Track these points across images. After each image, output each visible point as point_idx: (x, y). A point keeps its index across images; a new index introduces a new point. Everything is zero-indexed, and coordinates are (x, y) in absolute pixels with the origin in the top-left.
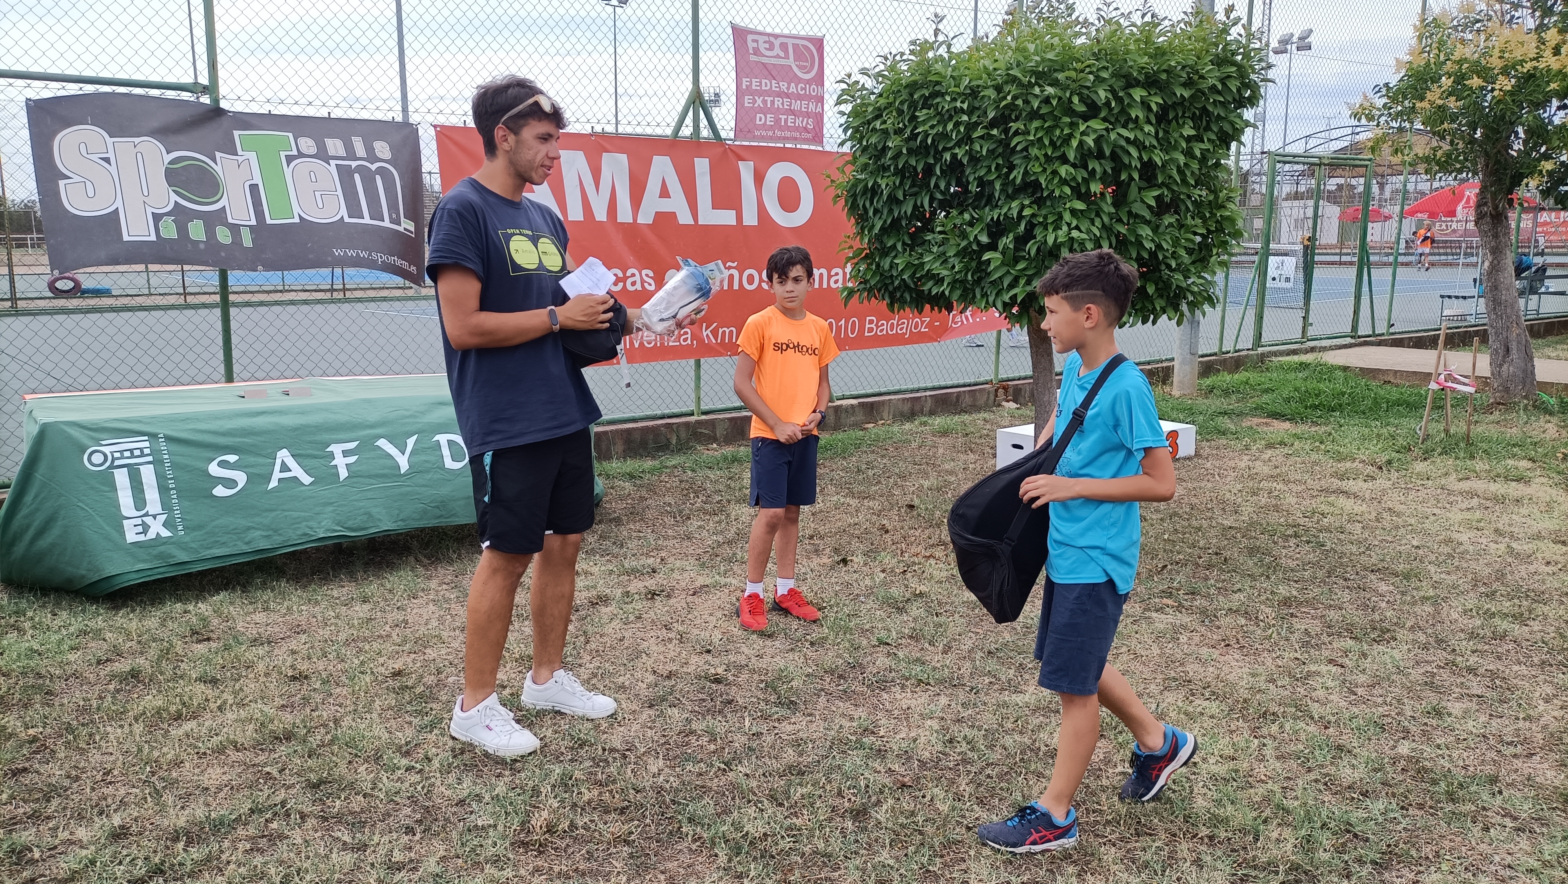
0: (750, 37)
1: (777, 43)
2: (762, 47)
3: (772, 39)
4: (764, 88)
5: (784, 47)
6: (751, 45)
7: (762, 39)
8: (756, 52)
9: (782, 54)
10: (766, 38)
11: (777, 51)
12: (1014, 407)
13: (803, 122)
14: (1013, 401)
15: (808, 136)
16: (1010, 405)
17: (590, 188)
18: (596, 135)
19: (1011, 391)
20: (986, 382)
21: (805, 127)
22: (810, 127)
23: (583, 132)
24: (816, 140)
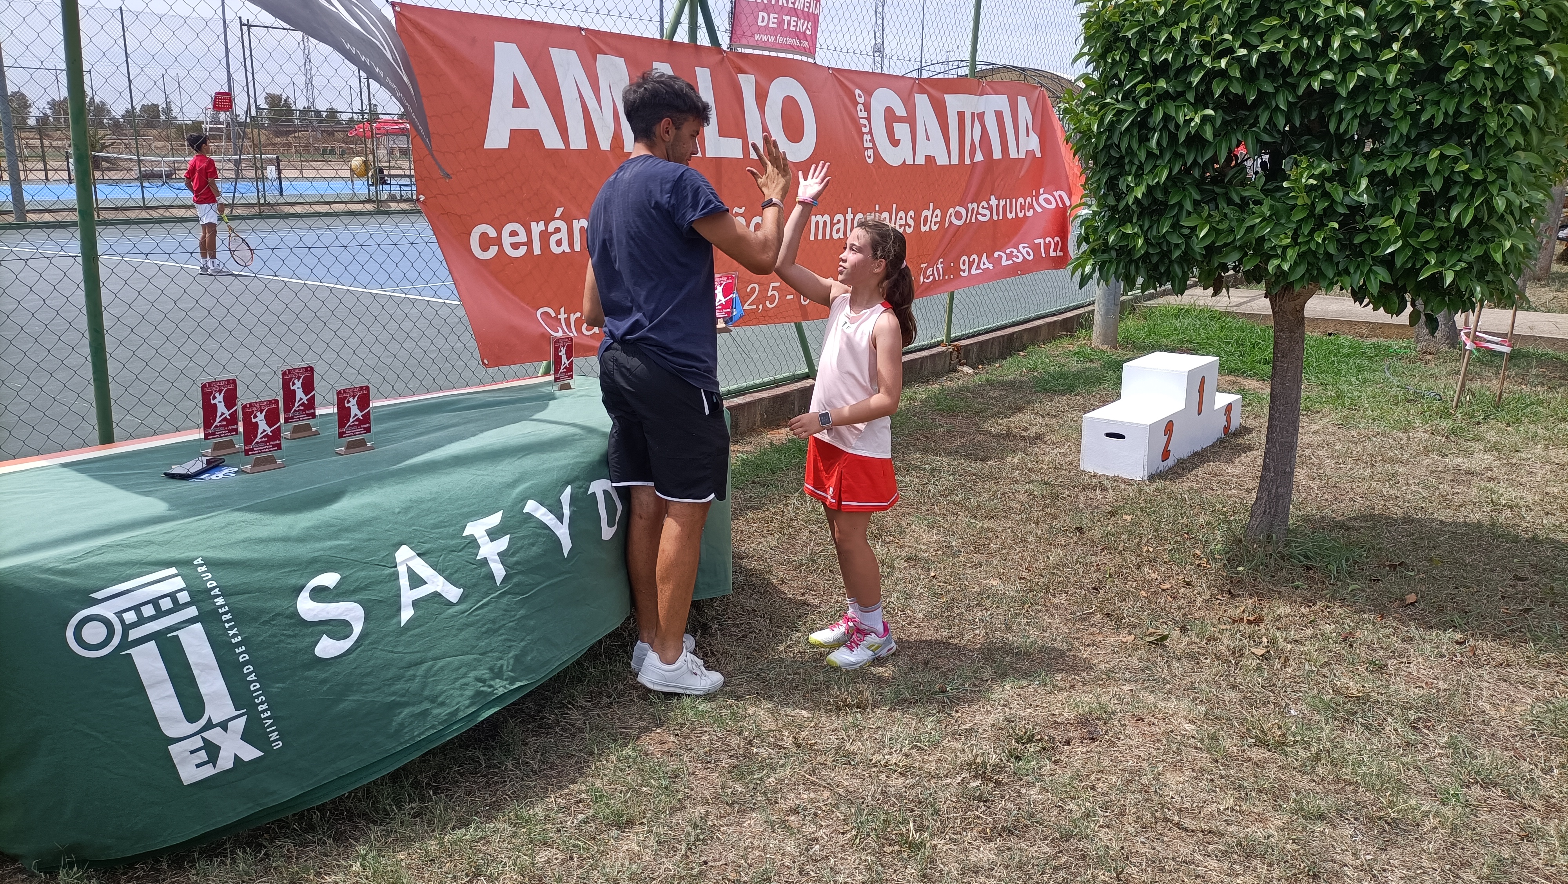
12: (971, 371)
13: (803, 26)
14: (966, 364)
15: (805, 44)
16: (966, 369)
17: (592, 103)
18: (587, 30)
19: (962, 352)
20: (938, 344)
21: (804, 33)
22: (808, 33)
23: (570, 24)
24: (811, 52)
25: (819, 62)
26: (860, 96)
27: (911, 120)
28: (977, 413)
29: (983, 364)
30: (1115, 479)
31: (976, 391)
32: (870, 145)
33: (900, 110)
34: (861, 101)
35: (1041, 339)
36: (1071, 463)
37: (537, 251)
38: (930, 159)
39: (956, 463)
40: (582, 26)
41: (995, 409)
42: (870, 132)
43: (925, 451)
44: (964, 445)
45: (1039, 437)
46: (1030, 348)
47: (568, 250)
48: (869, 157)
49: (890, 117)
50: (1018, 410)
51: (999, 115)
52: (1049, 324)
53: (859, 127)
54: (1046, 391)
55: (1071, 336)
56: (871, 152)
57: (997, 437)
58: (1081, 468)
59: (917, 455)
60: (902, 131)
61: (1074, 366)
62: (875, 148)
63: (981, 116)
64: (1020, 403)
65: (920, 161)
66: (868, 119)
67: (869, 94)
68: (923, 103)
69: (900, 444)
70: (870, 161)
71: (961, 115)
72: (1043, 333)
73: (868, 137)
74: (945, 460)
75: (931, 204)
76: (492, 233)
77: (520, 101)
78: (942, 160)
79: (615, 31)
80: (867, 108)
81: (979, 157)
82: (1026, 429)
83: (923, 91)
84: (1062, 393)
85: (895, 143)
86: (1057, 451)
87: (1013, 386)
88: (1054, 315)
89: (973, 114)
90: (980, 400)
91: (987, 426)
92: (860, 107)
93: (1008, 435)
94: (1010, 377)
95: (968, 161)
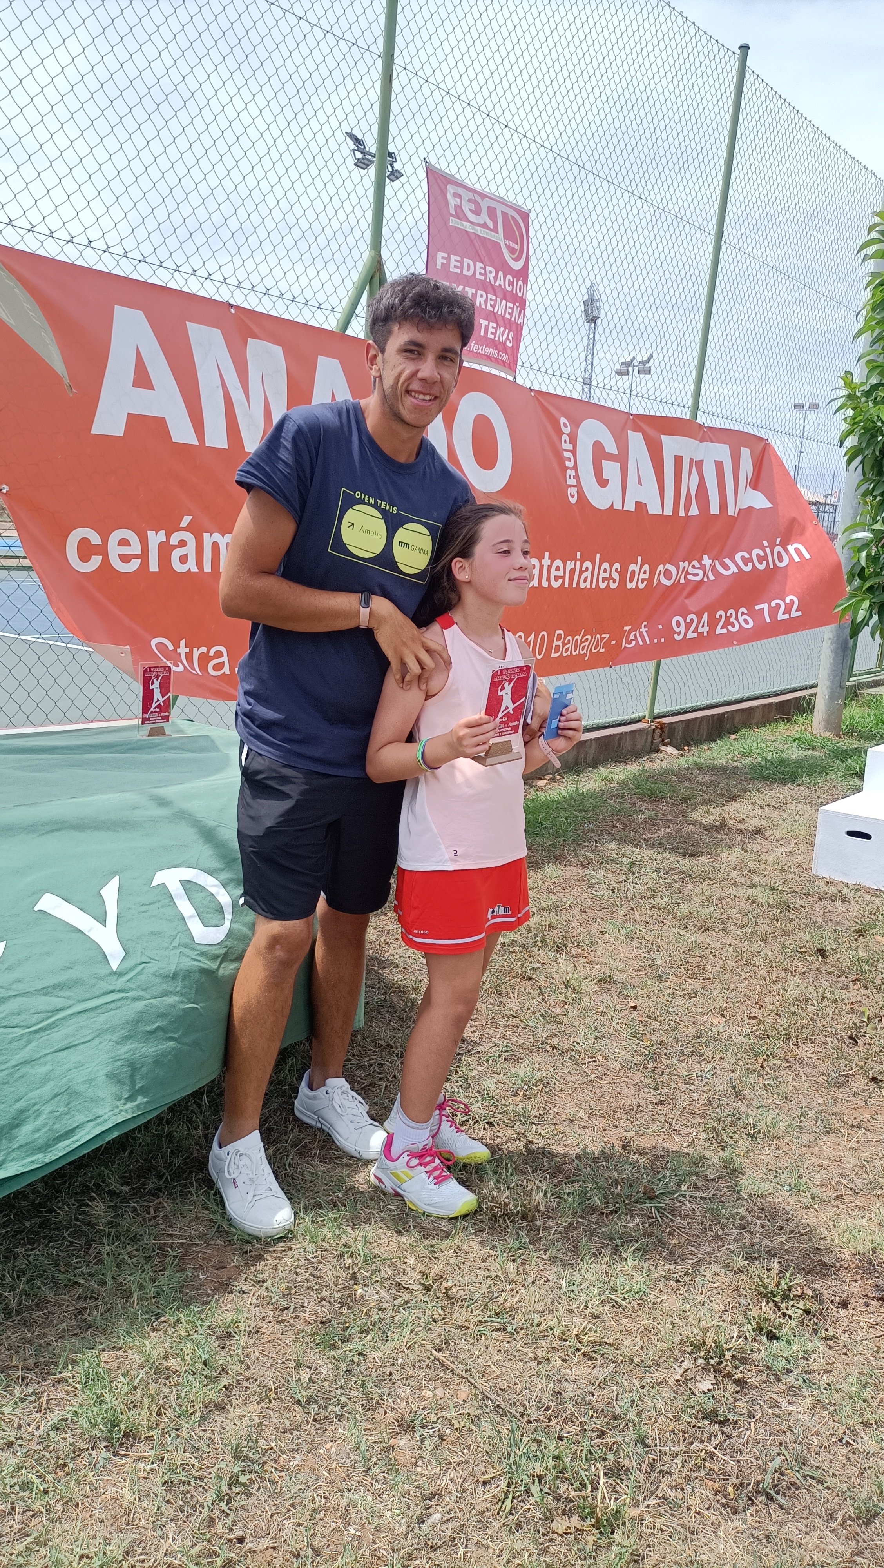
0: (451, 189)
1: (485, 204)
2: (466, 208)
3: (478, 199)
4: (465, 272)
5: (492, 212)
6: (452, 201)
7: (466, 195)
8: (460, 215)
9: (490, 224)
10: (470, 196)
11: (484, 218)
12: (675, 752)
13: (503, 336)
14: (670, 744)
15: (505, 357)
16: (670, 749)
17: (237, 394)
18: (237, 307)
19: (666, 730)
20: (639, 720)
21: (504, 344)
22: (509, 344)
23: (217, 297)
24: (512, 366)
25: (519, 381)
26: (565, 426)
27: (622, 458)
28: (684, 800)
29: (689, 745)
30: (857, 888)
31: (683, 775)
32: (574, 482)
33: (611, 447)
34: (567, 430)
35: (754, 721)
36: (800, 866)
37: (154, 567)
38: (640, 506)
39: (660, 857)
40: (232, 302)
41: (706, 796)
42: (575, 467)
43: (622, 840)
44: (669, 836)
45: (758, 832)
46: (743, 731)
47: (194, 569)
48: (573, 496)
49: (599, 453)
50: (732, 798)
51: (719, 466)
52: (764, 706)
53: (561, 461)
54: (764, 778)
55: (788, 720)
56: (574, 490)
57: (709, 829)
58: (814, 872)
59: (613, 845)
60: (611, 470)
61: (794, 753)
62: (579, 486)
63: (699, 465)
64: (734, 790)
65: (630, 507)
66: (574, 452)
67: (576, 424)
68: (636, 441)
69: (593, 831)
70: (573, 501)
71: (678, 460)
72: (757, 716)
73: (573, 473)
74: (648, 853)
75: (640, 558)
76: (95, 539)
77: (142, 379)
78: (654, 508)
79: (273, 313)
80: (573, 440)
81: (694, 511)
82: (742, 821)
83: (637, 429)
84: (784, 782)
85: (603, 483)
86: (782, 849)
87: (723, 771)
88: (769, 696)
89: (691, 460)
90: (686, 784)
91: (696, 815)
92: (565, 437)
93: (722, 827)
94: (721, 762)
95: (682, 513)
